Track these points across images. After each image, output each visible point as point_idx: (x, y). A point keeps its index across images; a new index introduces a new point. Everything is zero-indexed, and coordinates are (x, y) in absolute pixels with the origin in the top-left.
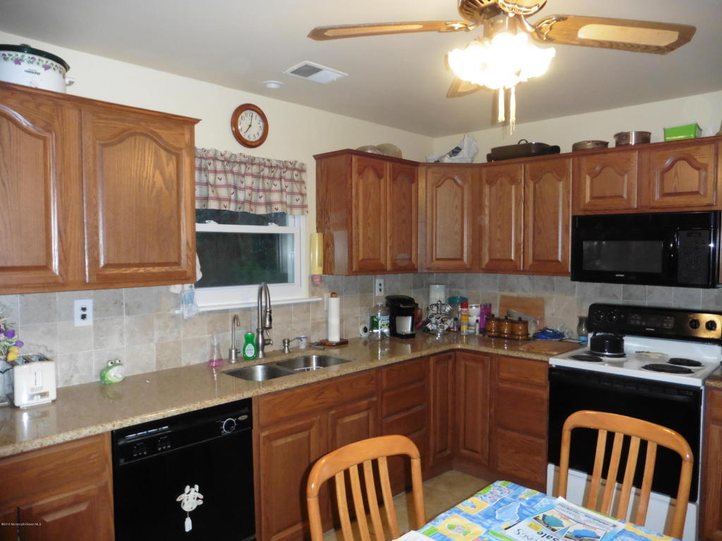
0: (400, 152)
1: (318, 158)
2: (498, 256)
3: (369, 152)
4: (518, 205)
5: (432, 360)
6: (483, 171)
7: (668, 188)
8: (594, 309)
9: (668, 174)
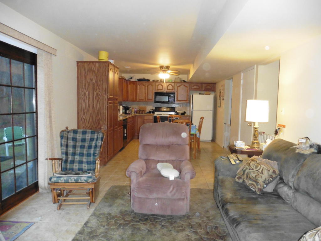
2: (140, 99)
4: (144, 89)
5: (133, 117)
6: (138, 83)
7: (168, 89)
8: (156, 108)
9: (169, 87)
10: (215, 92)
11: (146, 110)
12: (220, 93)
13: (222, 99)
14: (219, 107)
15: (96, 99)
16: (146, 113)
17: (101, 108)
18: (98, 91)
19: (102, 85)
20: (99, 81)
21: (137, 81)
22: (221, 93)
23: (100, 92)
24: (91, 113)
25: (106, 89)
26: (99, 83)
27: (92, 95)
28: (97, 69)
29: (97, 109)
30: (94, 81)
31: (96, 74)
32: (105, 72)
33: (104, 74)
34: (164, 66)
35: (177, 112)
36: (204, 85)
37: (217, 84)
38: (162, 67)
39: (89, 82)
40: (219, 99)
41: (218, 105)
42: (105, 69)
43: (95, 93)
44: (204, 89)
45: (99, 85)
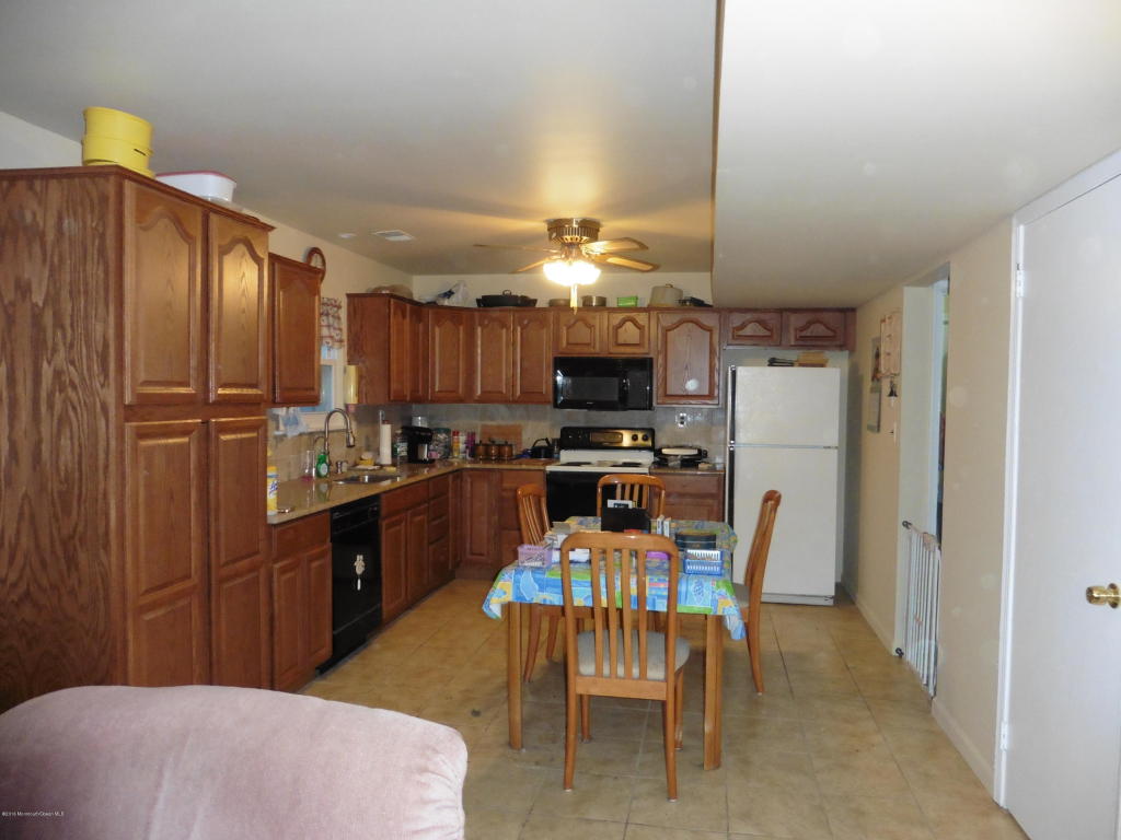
0: (411, 294)
1: (349, 296)
2: (489, 389)
3: (384, 292)
4: (507, 346)
5: (451, 477)
6: (477, 314)
7: (621, 341)
8: (565, 431)
9: (621, 331)
10: (852, 351)
11: (521, 443)
12: (877, 356)
13: (886, 389)
14: (870, 428)
15: (51, 407)
16: (519, 457)
17: (80, 463)
18: (61, 358)
19: (86, 317)
20: (65, 294)
21: (475, 305)
22: (882, 357)
23: (72, 363)
24: (26, 496)
25: (106, 346)
26: (67, 306)
27: (29, 383)
28: (51, 222)
29: (58, 469)
30: (38, 298)
31: (49, 248)
32: (102, 236)
33: (93, 252)
34: (569, 221)
35: (665, 451)
36: (796, 321)
37: (858, 314)
38: (557, 227)
39: (12, 304)
40: (873, 390)
41: (868, 418)
42: (102, 217)
43: (47, 371)
44: (796, 340)
45: (67, 322)
